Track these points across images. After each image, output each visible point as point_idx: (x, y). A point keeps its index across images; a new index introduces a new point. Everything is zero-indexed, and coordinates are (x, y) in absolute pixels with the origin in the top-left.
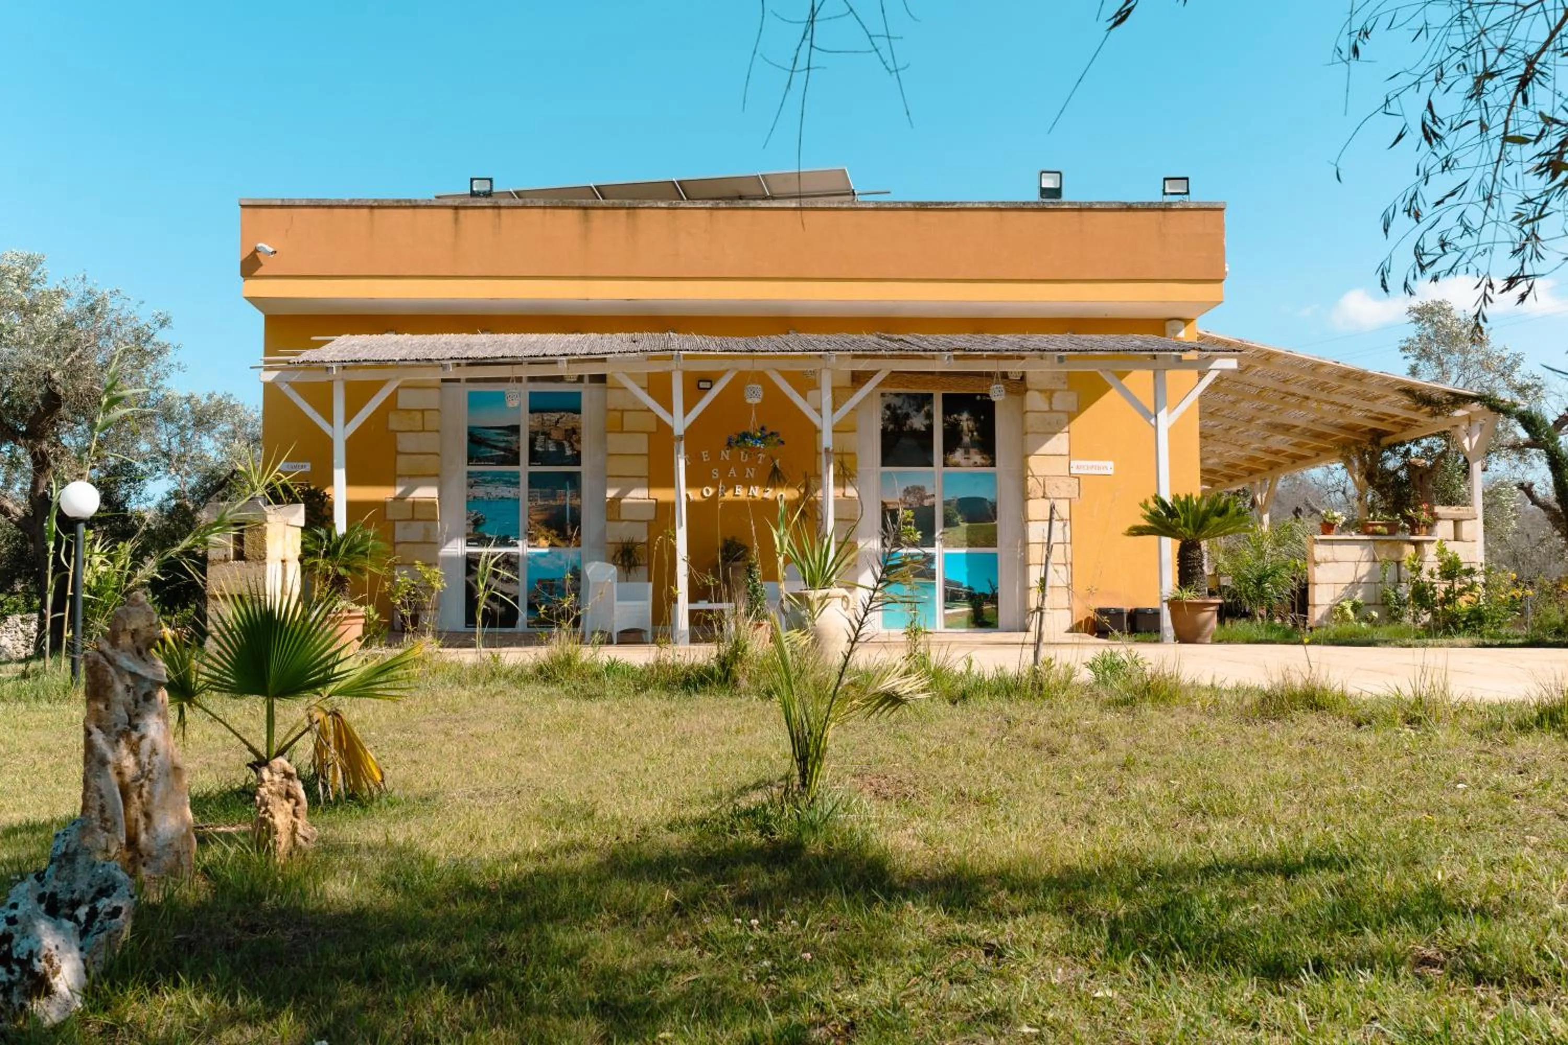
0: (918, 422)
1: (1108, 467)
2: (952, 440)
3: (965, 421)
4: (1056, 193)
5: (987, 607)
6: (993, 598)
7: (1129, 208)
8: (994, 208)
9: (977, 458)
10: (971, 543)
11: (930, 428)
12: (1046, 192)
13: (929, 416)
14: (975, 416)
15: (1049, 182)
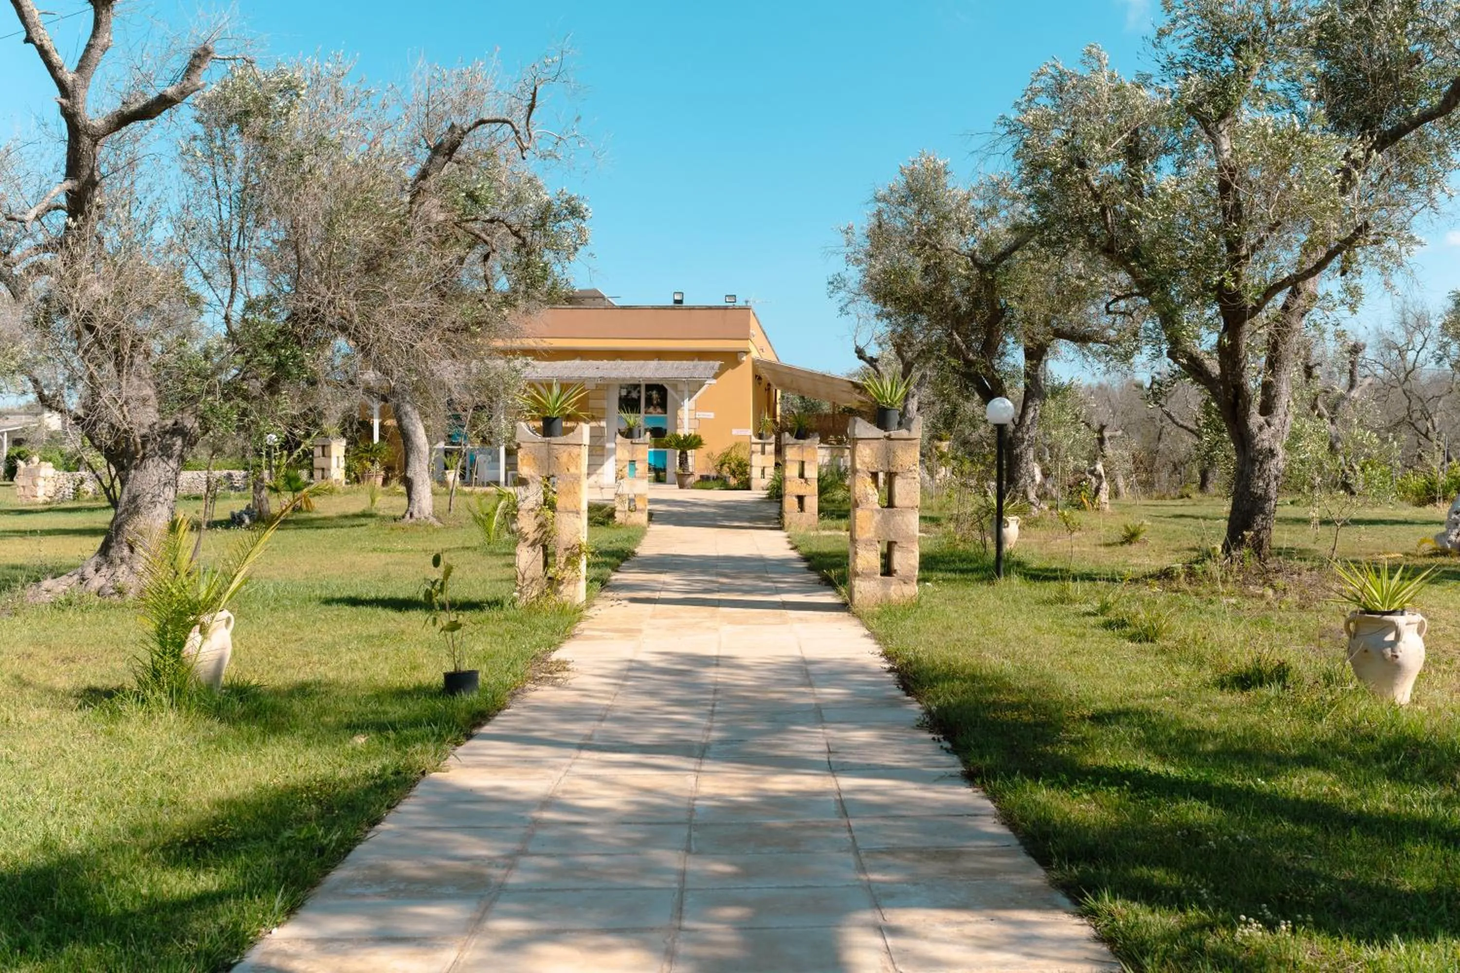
0: (634, 395)
1: (711, 415)
2: (649, 402)
3: (655, 394)
4: (680, 302)
5: (662, 474)
6: (664, 470)
7: (710, 308)
8: (654, 308)
9: (659, 410)
10: (656, 447)
11: (639, 397)
12: (676, 302)
13: (639, 392)
14: (659, 393)
15: (678, 297)
